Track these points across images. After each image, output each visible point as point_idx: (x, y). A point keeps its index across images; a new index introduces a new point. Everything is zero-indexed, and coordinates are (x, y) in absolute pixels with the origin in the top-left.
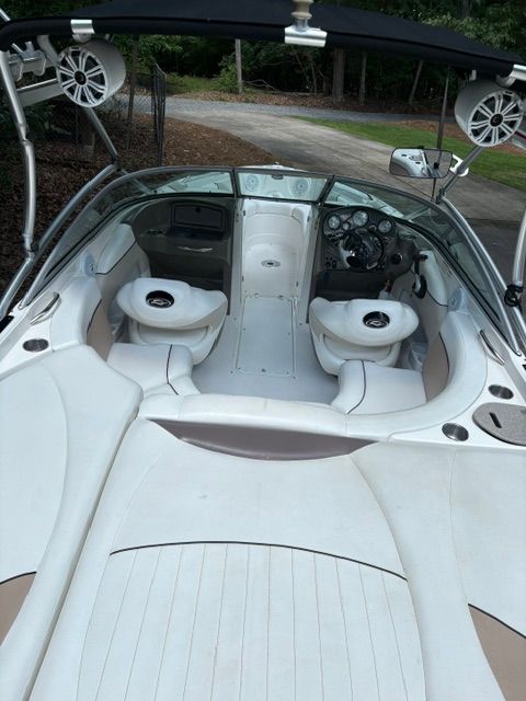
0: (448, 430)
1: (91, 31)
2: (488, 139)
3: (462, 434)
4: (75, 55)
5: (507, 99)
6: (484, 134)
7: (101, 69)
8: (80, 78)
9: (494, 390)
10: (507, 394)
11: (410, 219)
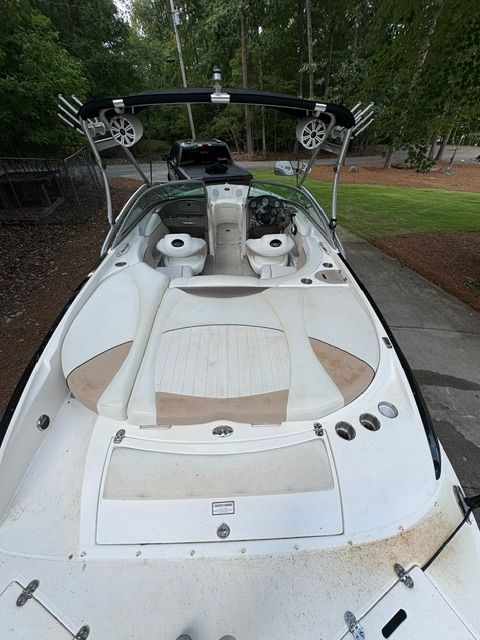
0: (304, 281)
1: (123, 105)
2: (311, 145)
3: (310, 282)
4: (118, 120)
5: (317, 124)
6: (309, 143)
7: (131, 126)
8: (123, 132)
9: (325, 265)
10: (331, 266)
11: (288, 199)
